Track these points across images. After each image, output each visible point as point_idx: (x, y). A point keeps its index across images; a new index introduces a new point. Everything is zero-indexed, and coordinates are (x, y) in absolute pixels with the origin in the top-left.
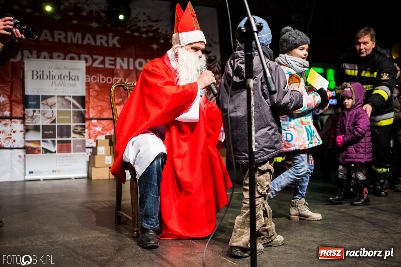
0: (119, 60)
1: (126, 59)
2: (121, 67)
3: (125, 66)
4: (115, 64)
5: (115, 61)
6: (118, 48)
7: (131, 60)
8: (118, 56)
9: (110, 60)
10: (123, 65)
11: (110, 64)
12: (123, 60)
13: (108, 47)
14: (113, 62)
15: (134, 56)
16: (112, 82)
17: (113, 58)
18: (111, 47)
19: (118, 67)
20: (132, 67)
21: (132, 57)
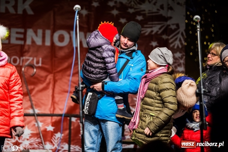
0: (30, 33)
1: (40, 32)
2: (33, 42)
3: (39, 42)
4: (24, 39)
5: (25, 34)
6: (31, 15)
7: (48, 32)
8: (30, 28)
9: (17, 33)
10: (36, 39)
11: (17, 39)
12: (36, 32)
13: (16, 14)
14: (22, 36)
15: (52, 27)
16: (19, 63)
17: (22, 30)
18: (19, 15)
19: (29, 42)
20: (48, 43)
21: (48, 28)
